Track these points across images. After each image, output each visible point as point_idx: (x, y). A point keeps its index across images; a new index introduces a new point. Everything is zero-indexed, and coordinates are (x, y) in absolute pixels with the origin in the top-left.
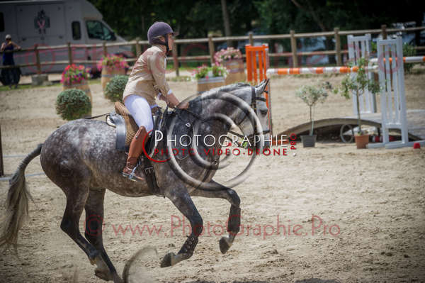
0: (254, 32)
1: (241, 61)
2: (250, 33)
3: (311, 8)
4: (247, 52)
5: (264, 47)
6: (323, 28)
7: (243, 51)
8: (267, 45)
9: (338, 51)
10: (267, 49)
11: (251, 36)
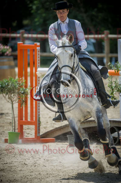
0: (26, 30)
1: (12, 58)
2: (21, 31)
3: (82, 10)
4: (18, 49)
5: (37, 46)
6: (93, 30)
7: (14, 49)
8: (38, 44)
9: (107, 54)
10: (38, 48)
11: (23, 34)
